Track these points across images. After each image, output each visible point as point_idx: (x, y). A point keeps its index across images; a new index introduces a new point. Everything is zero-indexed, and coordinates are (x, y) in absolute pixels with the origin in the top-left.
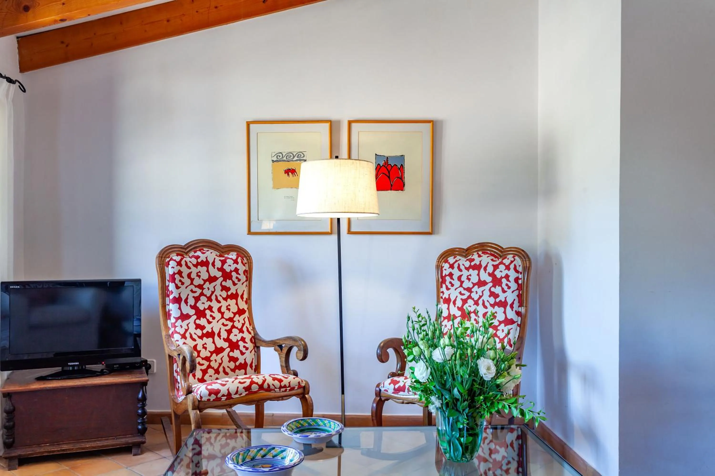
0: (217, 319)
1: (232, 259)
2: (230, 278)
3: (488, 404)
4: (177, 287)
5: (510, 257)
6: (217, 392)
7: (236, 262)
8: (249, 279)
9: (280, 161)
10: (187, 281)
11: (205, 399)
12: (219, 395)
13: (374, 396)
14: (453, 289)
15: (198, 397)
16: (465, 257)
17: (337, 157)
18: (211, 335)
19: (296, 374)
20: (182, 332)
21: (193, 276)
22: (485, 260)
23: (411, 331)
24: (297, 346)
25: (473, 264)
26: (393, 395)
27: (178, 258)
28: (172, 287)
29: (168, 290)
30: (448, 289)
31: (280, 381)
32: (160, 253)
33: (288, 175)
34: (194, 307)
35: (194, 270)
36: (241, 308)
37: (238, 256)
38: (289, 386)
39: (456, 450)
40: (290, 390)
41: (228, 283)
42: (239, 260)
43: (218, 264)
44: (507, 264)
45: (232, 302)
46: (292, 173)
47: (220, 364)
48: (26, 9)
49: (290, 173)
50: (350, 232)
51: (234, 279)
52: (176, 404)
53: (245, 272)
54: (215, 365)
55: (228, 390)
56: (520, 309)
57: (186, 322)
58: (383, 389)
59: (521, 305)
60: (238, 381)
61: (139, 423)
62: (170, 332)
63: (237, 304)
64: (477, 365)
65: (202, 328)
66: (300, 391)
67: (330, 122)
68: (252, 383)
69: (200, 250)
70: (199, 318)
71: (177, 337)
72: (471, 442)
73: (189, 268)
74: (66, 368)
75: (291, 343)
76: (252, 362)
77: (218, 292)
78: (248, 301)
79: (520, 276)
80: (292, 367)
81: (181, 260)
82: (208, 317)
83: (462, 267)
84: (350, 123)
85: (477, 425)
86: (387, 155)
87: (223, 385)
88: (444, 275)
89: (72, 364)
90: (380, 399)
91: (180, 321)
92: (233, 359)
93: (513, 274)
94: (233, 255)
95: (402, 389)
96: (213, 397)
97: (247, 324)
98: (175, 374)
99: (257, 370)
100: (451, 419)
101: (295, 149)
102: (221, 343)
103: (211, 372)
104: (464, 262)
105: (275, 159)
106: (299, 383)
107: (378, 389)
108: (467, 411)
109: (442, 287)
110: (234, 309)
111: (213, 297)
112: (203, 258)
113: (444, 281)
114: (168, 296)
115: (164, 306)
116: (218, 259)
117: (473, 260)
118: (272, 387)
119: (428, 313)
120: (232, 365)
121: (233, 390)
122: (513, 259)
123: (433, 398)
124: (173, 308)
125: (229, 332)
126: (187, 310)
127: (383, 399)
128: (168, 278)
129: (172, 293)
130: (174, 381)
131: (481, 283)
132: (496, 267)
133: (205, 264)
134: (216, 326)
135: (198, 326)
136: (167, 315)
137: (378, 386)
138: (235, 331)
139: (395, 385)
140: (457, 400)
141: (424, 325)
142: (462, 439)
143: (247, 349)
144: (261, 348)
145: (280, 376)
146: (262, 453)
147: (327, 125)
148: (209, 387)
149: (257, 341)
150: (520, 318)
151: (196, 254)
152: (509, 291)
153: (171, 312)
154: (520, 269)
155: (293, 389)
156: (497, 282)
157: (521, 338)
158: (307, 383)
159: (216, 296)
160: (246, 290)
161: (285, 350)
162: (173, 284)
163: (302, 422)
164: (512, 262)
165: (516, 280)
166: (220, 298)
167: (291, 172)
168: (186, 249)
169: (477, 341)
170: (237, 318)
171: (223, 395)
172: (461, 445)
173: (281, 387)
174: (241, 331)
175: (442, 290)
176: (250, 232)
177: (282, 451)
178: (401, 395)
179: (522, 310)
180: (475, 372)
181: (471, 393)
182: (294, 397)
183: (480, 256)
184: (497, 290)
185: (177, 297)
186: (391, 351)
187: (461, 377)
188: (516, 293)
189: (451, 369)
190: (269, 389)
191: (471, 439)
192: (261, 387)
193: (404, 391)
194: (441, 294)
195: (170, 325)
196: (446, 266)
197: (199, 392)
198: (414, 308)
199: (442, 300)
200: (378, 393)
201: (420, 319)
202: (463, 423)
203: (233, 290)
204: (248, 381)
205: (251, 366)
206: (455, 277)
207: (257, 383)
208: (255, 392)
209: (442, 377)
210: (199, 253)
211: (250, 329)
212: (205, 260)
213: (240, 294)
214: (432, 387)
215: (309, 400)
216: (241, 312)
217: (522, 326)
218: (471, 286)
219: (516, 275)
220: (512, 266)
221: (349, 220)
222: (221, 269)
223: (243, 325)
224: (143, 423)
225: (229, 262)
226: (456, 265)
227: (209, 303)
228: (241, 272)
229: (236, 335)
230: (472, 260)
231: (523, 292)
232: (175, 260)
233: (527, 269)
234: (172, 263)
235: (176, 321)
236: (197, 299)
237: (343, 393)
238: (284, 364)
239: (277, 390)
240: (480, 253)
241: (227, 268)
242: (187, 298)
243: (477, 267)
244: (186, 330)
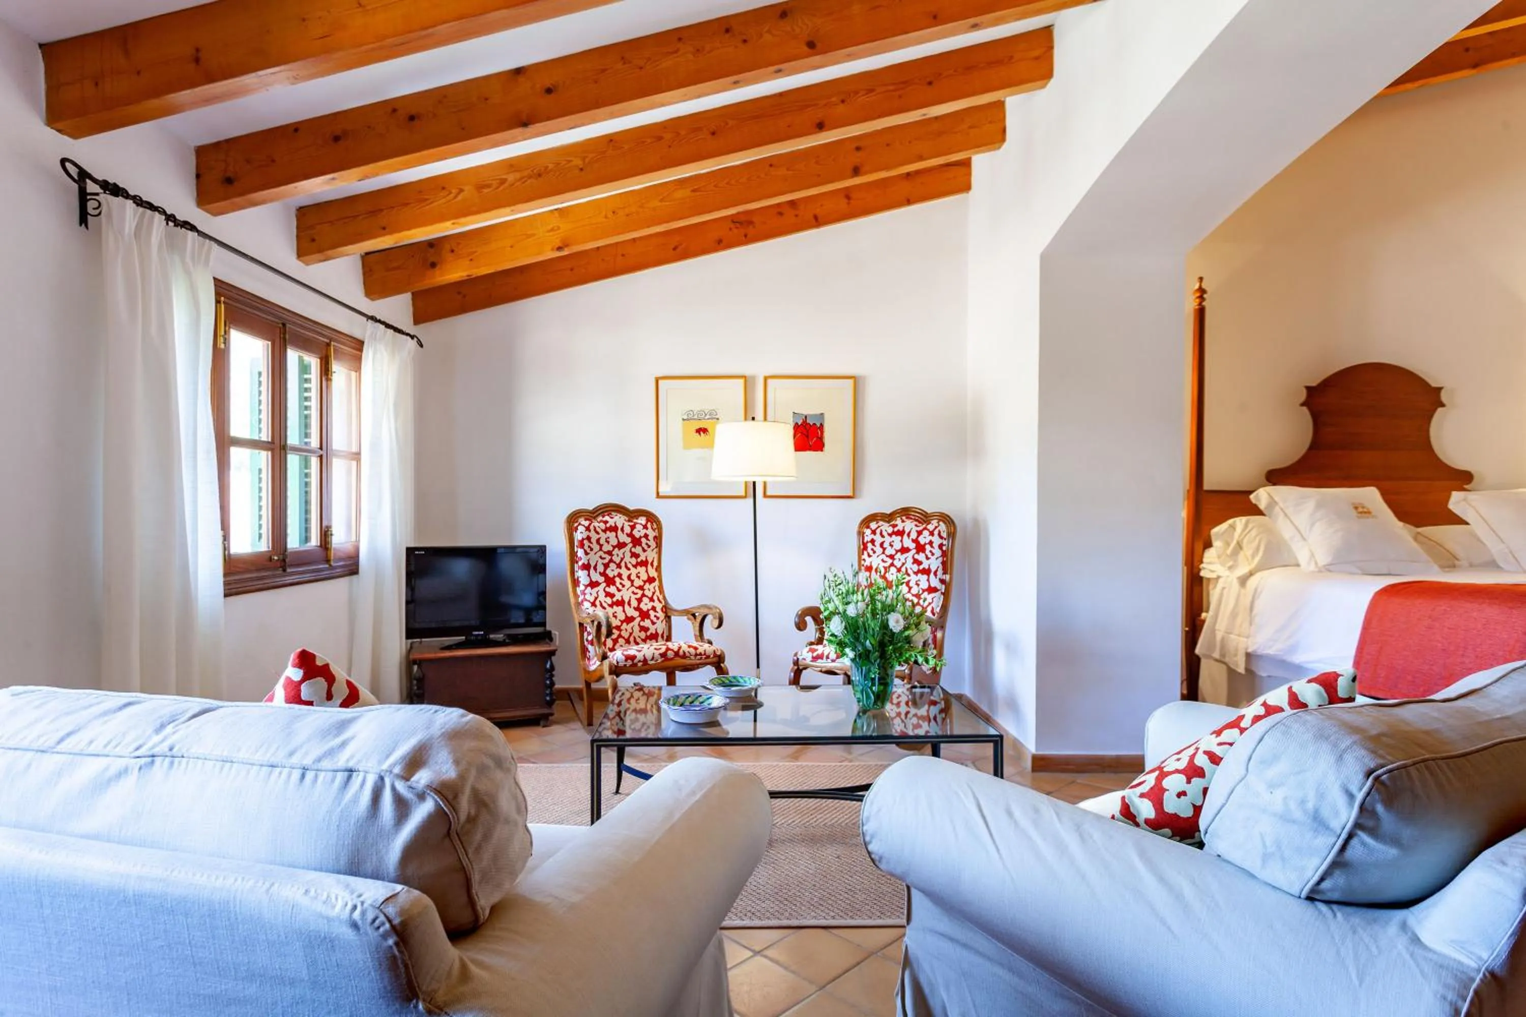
0: (626, 587)
1: (641, 524)
2: (640, 544)
3: (897, 655)
4: (586, 553)
5: (935, 523)
6: (633, 658)
7: (645, 527)
8: (659, 545)
9: (691, 419)
10: (596, 547)
11: (621, 664)
12: (636, 661)
13: (792, 665)
14: (875, 556)
15: (615, 662)
16: (888, 522)
17: (753, 419)
18: (621, 603)
19: (710, 643)
20: (592, 600)
21: (602, 541)
22: (909, 526)
23: (827, 588)
24: (712, 614)
25: (896, 529)
26: (811, 663)
27: (587, 523)
28: (580, 553)
29: (577, 556)
30: (869, 556)
31: (696, 649)
32: (568, 517)
33: (700, 434)
34: (603, 574)
35: (603, 536)
36: (651, 575)
37: (648, 521)
38: (705, 654)
39: (868, 697)
40: (705, 658)
41: (638, 550)
42: (649, 525)
43: (627, 529)
44: (931, 530)
45: (642, 570)
46: (704, 433)
47: (631, 634)
48: (433, 265)
49: (702, 433)
50: (765, 496)
51: (644, 545)
52: (589, 672)
53: (655, 537)
54: (625, 634)
55: (644, 656)
56: (944, 577)
57: (596, 589)
58: (800, 658)
59: (945, 573)
60: (653, 648)
61: (547, 695)
62: (580, 600)
63: (647, 571)
64: (887, 620)
65: (612, 596)
66: (715, 660)
67: (744, 377)
68: (668, 649)
69: (608, 515)
70: (608, 586)
71: (587, 605)
72: (882, 691)
73: (598, 533)
74: (469, 638)
75: (705, 611)
76: (663, 632)
77: (628, 558)
78: (658, 569)
79: (945, 542)
80: (706, 636)
81: (590, 524)
82: (618, 584)
83: (885, 533)
84: (766, 379)
85: (887, 675)
86: (805, 413)
87: (640, 651)
88: (865, 541)
89: (477, 633)
90: (798, 668)
91: (589, 588)
92: (644, 629)
93: (937, 541)
94: (642, 520)
95: (820, 657)
96: (629, 663)
97: (658, 593)
98: (586, 643)
99: (669, 639)
100: (864, 668)
101: (707, 407)
102: (631, 612)
103: (621, 641)
104: (886, 528)
105: (685, 417)
106: (714, 651)
107: (795, 658)
108: (878, 661)
109: (863, 554)
110: (644, 577)
111: (623, 564)
112: (611, 522)
113: (865, 548)
114: (577, 562)
115: (573, 572)
116: (627, 524)
117: (896, 526)
118: (687, 654)
119: (843, 573)
120: (643, 635)
121: (649, 656)
122: (937, 525)
123: (847, 650)
124: (582, 575)
125: (639, 600)
126: (596, 577)
127: (801, 668)
128: (576, 543)
129: (581, 559)
130: (584, 650)
131: (904, 550)
132: (919, 533)
133: (614, 529)
134: (626, 594)
135: (608, 594)
136: (576, 583)
137: (796, 655)
138: (645, 600)
139: (813, 653)
140: (869, 651)
141: (840, 584)
142: (874, 688)
143: (658, 618)
144: (673, 618)
145: (695, 644)
146: (690, 699)
147: (742, 381)
148: (626, 653)
149: (668, 610)
150: (943, 587)
151: (604, 519)
152: (933, 558)
153: (580, 579)
154: (944, 535)
155: (708, 657)
156: (920, 548)
157: (945, 607)
158: (723, 653)
159: (626, 563)
160: (656, 556)
161: (699, 619)
162: (582, 550)
163: (723, 679)
164: (936, 527)
165: (941, 546)
166: (629, 566)
167: (701, 431)
168: (594, 513)
169: (887, 597)
170: (647, 586)
171: (640, 661)
172: (873, 693)
173: (696, 655)
174: (652, 600)
175: (863, 557)
176: (658, 496)
177: (708, 699)
178: (819, 663)
179: (947, 577)
180: (885, 626)
181: (882, 645)
182: (709, 666)
183: (903, 521)
184: (921, 557)
185: (586, 563)
186: (808, 619)
187: (873, 629)
188: (940, 560)
189: (864, 623)
190: (684, 656)
191: (882, 687)
192: (677, 654)
193: (822, 659)
194: (863, 562)
195: (579, 593)
196: (868, 532)
197: (615, 658)
198: (831, 569)
199: (863, 568)
200: (796, 663)
201: (836, 578)
202: (874, 673)
203: (642, 557)
204: (663, 649)
205: (662, 637)
206: (877, 544)
207: (672, 650)
208: (672, 659)
209: (855, 631)
210: (607, 518)
211: (661, 597)
212: (613, 525)
213: (650, 561)
214: (847, 640)
215: (725, 669)
216: (651, 580)
217: (946, 595)
218: (893, 552)
219: (940, 541)
220: (936, 532)
221: (765, 483)
222: (630, 535)
223: (654, 593)
224: (551, 694)
225: (639, 527)
226: (878, 531)
227: (618, 570)
228: (651, 537)
229: (646, 604)
230: (894, 526)
231: (947, 559)
232: (584, 526)
233: (952, 535)
234: (581, 529)
235: (586, 588)
236: (606, 566)
237: (758, 667)
238: (698, 634)
239: (692, 657)
240: (904, 518)
241: (636, 534)
242: (596, 565)
243: (900, 533)
244: (596, 598)
